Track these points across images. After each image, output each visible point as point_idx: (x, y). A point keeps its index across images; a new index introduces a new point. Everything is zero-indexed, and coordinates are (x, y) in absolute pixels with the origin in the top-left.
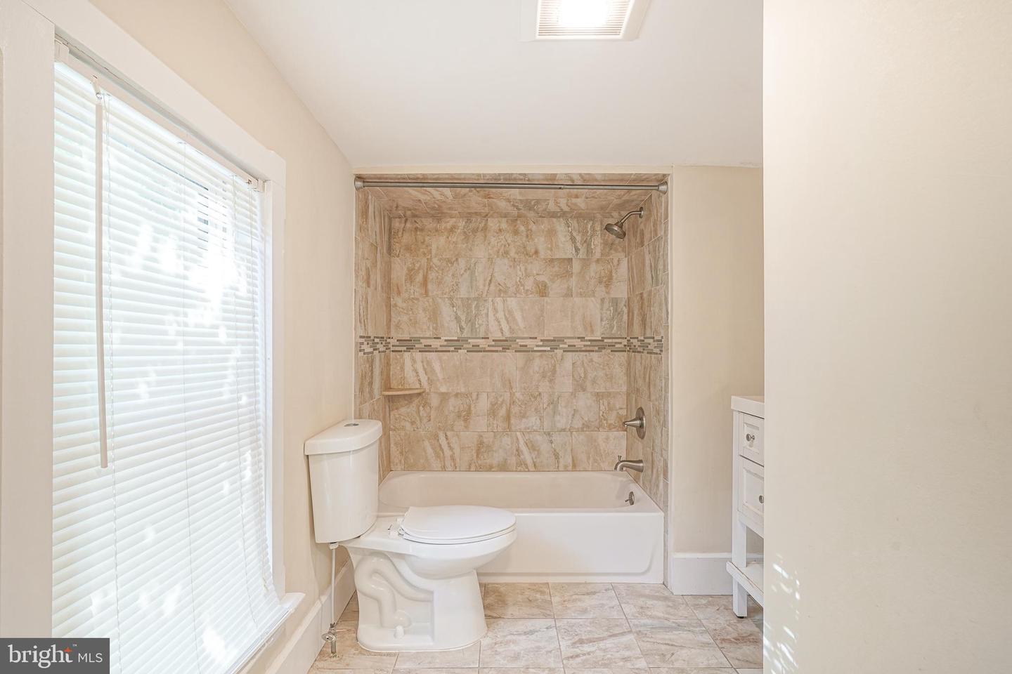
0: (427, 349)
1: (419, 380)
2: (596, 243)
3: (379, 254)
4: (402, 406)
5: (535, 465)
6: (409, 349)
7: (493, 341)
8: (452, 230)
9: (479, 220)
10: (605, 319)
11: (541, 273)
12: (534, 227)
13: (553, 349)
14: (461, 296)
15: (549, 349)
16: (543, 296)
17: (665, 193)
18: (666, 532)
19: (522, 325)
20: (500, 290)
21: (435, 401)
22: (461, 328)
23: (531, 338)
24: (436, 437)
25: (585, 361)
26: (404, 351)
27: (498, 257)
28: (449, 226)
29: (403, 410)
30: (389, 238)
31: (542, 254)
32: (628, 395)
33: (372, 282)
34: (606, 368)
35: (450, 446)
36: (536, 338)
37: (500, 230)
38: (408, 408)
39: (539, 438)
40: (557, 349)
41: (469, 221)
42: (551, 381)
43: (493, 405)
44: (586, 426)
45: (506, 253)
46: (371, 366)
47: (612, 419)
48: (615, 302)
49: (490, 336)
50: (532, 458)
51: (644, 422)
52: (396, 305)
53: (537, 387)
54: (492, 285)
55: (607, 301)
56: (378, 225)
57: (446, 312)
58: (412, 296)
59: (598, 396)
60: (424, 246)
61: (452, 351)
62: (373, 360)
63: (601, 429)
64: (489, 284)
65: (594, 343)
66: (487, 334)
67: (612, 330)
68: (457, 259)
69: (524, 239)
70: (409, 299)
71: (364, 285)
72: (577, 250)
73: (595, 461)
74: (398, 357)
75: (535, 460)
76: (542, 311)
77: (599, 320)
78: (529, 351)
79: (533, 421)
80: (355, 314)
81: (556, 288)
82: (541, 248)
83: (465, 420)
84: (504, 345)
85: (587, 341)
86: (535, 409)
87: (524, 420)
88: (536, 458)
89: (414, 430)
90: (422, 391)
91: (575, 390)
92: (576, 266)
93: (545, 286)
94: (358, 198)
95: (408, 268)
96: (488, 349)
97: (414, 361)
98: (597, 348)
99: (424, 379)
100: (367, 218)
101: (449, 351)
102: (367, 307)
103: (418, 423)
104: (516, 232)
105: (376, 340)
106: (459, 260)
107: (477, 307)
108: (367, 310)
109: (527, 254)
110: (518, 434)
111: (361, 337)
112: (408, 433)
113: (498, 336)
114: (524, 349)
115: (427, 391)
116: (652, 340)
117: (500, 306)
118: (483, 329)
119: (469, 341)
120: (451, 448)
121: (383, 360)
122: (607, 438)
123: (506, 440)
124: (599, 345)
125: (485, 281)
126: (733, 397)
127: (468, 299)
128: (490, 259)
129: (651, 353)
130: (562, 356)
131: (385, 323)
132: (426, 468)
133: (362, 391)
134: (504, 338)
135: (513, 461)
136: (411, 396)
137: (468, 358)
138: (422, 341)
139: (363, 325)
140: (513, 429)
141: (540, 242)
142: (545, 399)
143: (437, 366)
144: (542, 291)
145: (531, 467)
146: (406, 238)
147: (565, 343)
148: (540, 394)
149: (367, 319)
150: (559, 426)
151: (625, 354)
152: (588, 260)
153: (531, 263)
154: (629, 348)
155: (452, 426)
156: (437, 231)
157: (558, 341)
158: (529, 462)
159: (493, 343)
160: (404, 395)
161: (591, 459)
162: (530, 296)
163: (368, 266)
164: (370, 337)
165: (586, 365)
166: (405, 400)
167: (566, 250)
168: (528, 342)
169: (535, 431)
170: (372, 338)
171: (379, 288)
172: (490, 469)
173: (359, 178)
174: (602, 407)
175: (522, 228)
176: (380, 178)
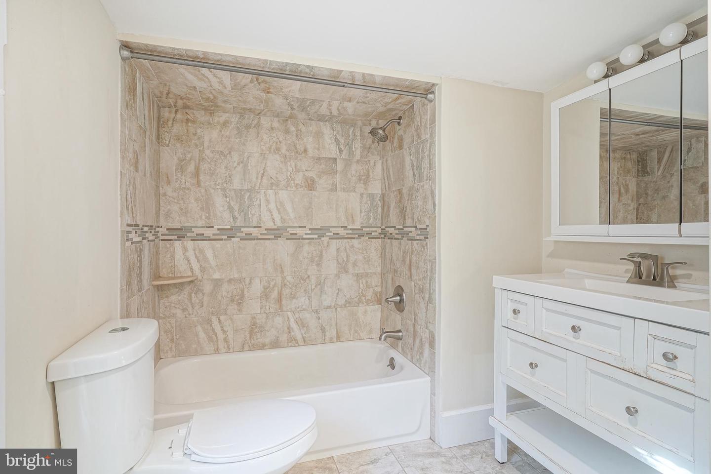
0: (199, 237)
1: (191, 268)
2: (357, 146)
3: (147, 138)
4: (173, 294)
5: (304, 340)
6: (180, 238)
7: (266, 230)
8: (225, 124)
9: (252, 117)
10: (363, 211)
11: (309, 169)
12: (303, 129)
13: (320, 237)
14: (235, 188)
15: (316, 236)
16: (311, 190)
17: (431, 101)
18: (433, 394)
19: (292, 215)
20: (272, 184)
21: (208, 288)
22: (234, 218)
23: (300, 227)
24: (209, 322)
25: (348, 247)
26: (175, 240)
27: (270, 152)
28: (222, 120)
29: (174, 298)
30: (158, 127)
31: (311, 153)
32: (383, 275)
33: (141, 168)
34: (365, 252)
35: (223, 330)
36: (305, 227)
37: (272, 128)
38: (179, 295)
39: (307, 315)
40: (323, 236)
41: (242, 116)
42: (318, 265)
43: (265, 288)
44: (348, 303)
45: (278, 149)
46: (140, 256)
47: (369, 295)
48: (372, 197)
49: (262, 225)
50: (302, 334)
51: (404, 297)
52: (165, 195)
53: (306, 270)
54: (265, 178)
55: (365, 196)
56: (146, 109)
57: (219, 201)
58: (183, 186)
59: (358, 276)
60: (196, 138)
61: (225, 240)
62: (141, 250)
63: (360, 305)
64: (262, 177)
65: (355, 232)
66: (260, 224)
67: (369, 221)
68: (230, 153)
69: (294, 138)
70: (180, 189)
71: (132, 168)
72: (341, 151)
73: (356, 332)
74: (168, 245)
75: (304, 336)
76: (311, 203)
77: (359, 212)
78: (299, 239)
79: (303, 300)
80: (121, 199)
81: (323, 183)
82: (309, 147)
83: (239, 304)
84: (276, 233)
85: (348, 229)
86: (305, 291)
87: (294, 300)
88: (305, 333)
89: (186, 317)
90: (195, 278)
91: (339, 271)
92: (340, 166)
93: (313, 181)
94: (124, 70)
95: (179, 159)
96: (260, 237)
97: (185, 249)
98: (357, 236)
99: (196, 266)
100: (134, 96)
101: (222, 240)
102: (135, 193)
103: (190, 309)
104: (287, 131)
105: (146, 229)
106: (232, 153)
107: (250, 198)
108: (135, 196)
109: (297, 152)
110: (289, 313)
111: (128, 225)
112: (179, 320)
113: (270, 225)
114: (294, 237)
115: (200, 278)
116: (414, 229)
117: (272, 198)
118: (255, 219)
119: (242, 229)
120: (224, 331)
121: (152, 250)
122: (366, 312)
123: (279, 320)
124: (359, 233)
125: (258, 174)
126: (494, 276)
127: (241, 190)
128: (262, 154)
129: (412, 240)
130: (328, 242)
131: (154, 212)
132: (199, 352)
133: (129, 284)
134: (276, 227)
135: (284, 338)
136: (182, 284)
137: (241, 245)
138: (193, 229)
139: (130, 212)
140: (284, 309)
141: (309, 142)
142: (313, 280)
143: (209, 254)
144: (311, 185)
145: (301, 342)
146: (177, 129)
147: (331, 232)
148: (309, 276)
149: (135, 206)
150: (326, 303)
151: (380, 240)
152: (349, 160)
153: (301, 160)
154: (384, 235)
155: (226, 310)
156: (209, 124)
157: (325, 229)
158: (299, 337)
159: (266, 232)
160: (175, 284)
161: (353, 330)
162: (300, 189)
163: (137, 149)
164: (138, 225)
165: (347, 250)
166: (177, 288)
167: (331, 150)
168: (299, 231)
169: (304, 310)
170: (141, 226)
171: (148, 175)
172: (263, 347)
173: (126, 47)
174: (361, 286)
175: (293, 129)
176: (151, 51)
